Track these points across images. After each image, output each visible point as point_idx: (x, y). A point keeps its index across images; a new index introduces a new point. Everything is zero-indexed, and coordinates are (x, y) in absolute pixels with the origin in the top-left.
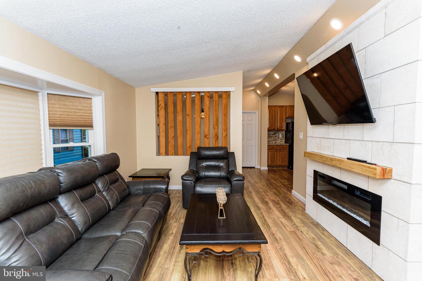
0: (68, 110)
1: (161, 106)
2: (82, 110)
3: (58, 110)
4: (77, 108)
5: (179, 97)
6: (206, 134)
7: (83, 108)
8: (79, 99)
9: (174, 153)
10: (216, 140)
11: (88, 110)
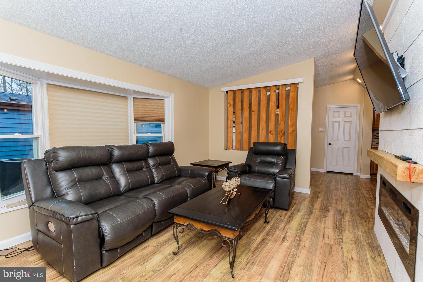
0: (147, 109)
1: (230, 104)
2: (156, 108)
3: (140, 109)
4: (153, 107)
5: (246, 94)
6: (271, 130)
7: (158, 107)
8: (155, 100)
9: (240, 148)
10: (281, 137)
11: (161, 109)
